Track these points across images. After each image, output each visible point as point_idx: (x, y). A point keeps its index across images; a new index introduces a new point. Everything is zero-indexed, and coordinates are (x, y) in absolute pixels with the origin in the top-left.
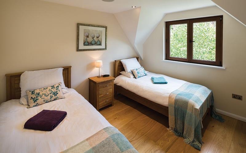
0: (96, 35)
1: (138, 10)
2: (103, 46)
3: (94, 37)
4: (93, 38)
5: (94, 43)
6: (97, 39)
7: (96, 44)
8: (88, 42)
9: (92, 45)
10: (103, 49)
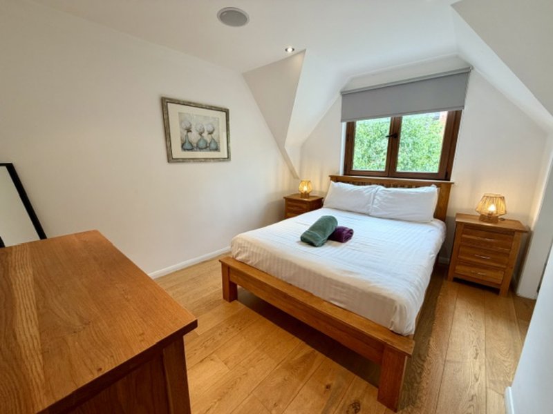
0: (208, 128)
1: (298, 59)
2: (223, 153)
3: (203, 132)
4: (201, 134)
5: (204, 146)
6: (210, 136)
7: (207, 147)
8: (190, 143)
9: (201, 149)
10: (224, 160)
